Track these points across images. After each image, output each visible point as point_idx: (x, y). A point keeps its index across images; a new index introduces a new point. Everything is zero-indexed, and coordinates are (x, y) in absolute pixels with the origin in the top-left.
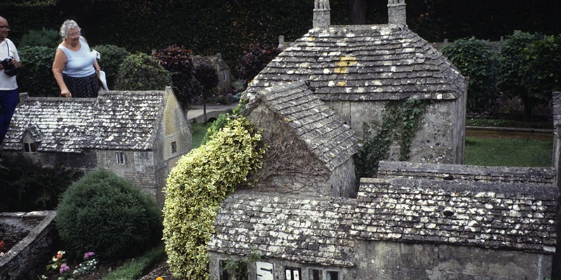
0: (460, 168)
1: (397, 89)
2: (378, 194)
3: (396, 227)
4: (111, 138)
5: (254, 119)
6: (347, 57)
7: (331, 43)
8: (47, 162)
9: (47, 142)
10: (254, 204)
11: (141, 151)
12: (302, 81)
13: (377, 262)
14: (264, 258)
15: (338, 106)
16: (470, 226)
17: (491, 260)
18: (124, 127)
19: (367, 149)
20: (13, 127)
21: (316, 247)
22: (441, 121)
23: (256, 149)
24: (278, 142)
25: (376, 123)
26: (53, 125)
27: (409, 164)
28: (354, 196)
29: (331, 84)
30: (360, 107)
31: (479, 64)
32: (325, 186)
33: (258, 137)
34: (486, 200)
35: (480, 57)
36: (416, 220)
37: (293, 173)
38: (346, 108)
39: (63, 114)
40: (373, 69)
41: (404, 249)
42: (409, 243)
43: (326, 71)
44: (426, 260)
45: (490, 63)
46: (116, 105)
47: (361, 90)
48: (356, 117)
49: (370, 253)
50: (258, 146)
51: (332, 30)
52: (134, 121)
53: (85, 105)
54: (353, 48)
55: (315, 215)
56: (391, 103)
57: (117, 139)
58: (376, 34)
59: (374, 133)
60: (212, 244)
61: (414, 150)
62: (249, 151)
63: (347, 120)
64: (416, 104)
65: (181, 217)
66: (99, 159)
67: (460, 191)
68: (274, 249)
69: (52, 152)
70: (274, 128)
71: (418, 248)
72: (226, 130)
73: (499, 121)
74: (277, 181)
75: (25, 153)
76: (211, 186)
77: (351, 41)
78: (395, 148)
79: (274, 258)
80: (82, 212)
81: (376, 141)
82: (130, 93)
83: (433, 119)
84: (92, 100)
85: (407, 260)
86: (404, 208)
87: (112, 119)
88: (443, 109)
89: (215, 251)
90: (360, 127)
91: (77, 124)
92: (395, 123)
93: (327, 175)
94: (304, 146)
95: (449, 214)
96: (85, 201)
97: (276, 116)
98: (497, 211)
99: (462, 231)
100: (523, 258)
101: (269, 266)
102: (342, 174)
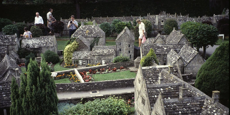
0: (105, 46)
1: (95, 36)
2: (95, 50)
3: (97, 54)
4: (44, 45)
5: (77, 41)
6: (88, 31)
7: (85, 28)
8: (32, 50)
9: (31, 46)
10: (78, 53)
11: (51, 47)
12: (81, 35)
13: (95, 58)
14: (80, 60)
15: (87, 38)
16: (106, 53)
17: (108, 56)
18: (47, 43)
19: (92, 44)
20: (22, 44)
21: (87, 57)
22: (102, 40)
23: (78, 45)
24: (81, 44)
25: (93, 41)
26: (32, 43)
27: (98, 46)
28: (92, 50)
29: (86, 35)
30: (90, 38)
31: (108, 28)
32: (87, 50)
33: (78, 43)
34: (108, 50)
35: (108, 26)
36: (100, 53)
37: (83, 48)
38: (88, 39)
39: (33, 41)
40: (91, 33)
41: (98, 56)
42: (99, 55)
43: (85, 33)
44: (101, 57)
45: (110, 27)
46: (44, 39)
47: (90, 36)
48: (90, 40)
49: (94, 57)
50: (78, 44)
51: (84, 26)
52: (49, 42)
53: (37, 39)
54: (88, 29)
55: (87, 53)
56: (95, 38)
57: (46, 45)
58: (91, 27)
59: (92, 42)
60: (72, 58)
61: (98, 44)
62: (77, 45)
63: (88, 40)
64: (98, 38)
65: (67, 55)
66: (43, 49)
67: (105, 49)
68: (81, 58)
69: (33, 48)
70: (80, 42)
71: (100, 56)
72: (73, 42)
73: (113, 38)
74: (81, 49)
75: (27, 49)
76: (72, 50)
77: (88, 28)
78: (96, 44)
79: (82, 59)
80: (49, 56)
81: (93, 43)
82: (47, 36)
83: (101, 40)
84: (39, 38)
85: (99, 58)
86: (98, 51)
87: (44, 41)
88: (102, 38)
89: (73, 59)
90: (90, 41)
91: (36, 43)
92: (95, 40)
93: (88, 48)
94: (85, 44)
95: (103, 52)
96: (48, 55)
97: (80, 40)
98: (109, 51)
99: (105, 53)
100: (112, 56)
101: (81, 60)
102: (89, 48)
